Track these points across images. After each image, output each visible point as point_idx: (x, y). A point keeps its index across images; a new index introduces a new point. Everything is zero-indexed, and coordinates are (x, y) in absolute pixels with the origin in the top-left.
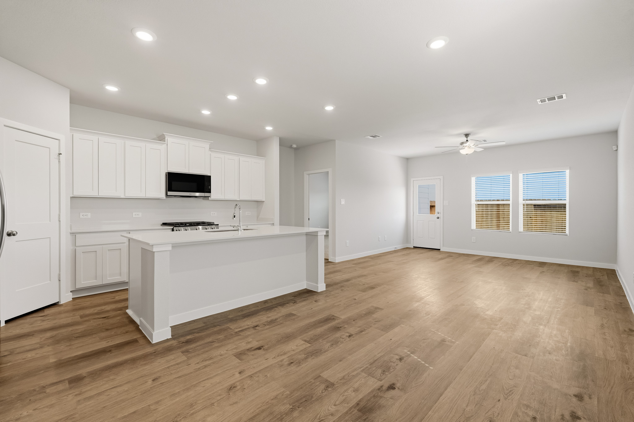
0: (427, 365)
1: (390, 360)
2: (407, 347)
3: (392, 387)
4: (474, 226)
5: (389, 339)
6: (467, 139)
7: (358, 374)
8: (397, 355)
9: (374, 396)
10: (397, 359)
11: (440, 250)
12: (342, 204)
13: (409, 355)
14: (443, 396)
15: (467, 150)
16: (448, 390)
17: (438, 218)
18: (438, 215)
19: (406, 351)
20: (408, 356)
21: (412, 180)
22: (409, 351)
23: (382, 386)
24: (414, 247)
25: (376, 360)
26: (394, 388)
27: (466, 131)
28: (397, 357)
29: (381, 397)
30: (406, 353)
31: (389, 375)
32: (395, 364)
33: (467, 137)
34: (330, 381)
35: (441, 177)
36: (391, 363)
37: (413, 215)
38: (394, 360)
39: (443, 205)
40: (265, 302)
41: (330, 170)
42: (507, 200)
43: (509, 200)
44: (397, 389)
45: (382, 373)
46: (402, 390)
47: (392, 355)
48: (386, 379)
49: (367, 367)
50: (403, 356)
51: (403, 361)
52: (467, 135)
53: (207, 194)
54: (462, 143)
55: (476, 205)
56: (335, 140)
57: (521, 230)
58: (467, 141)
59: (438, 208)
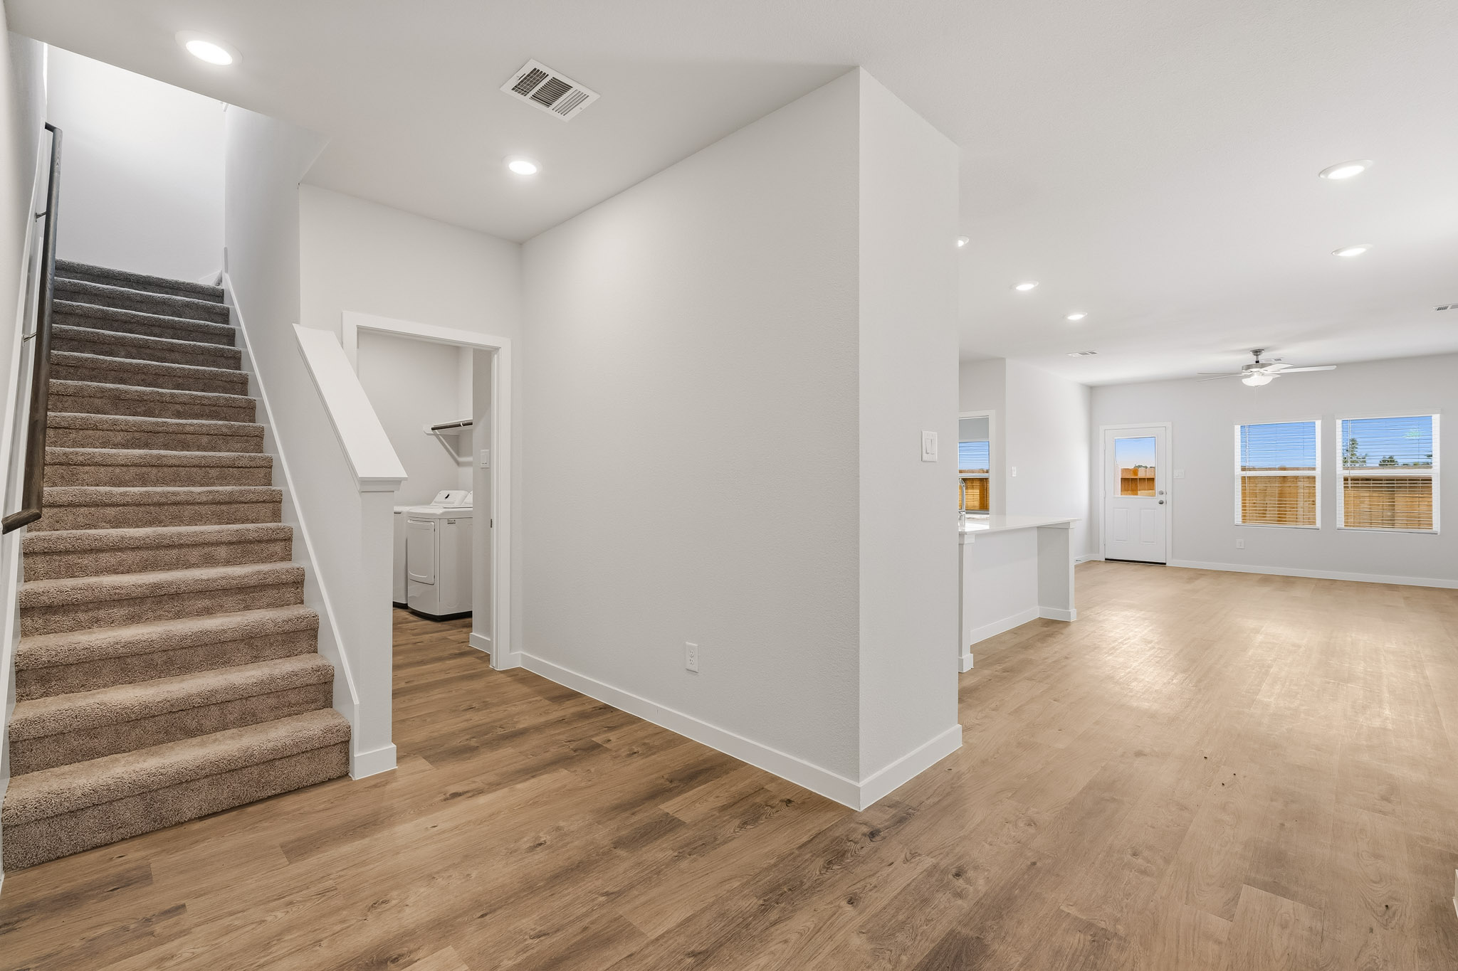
4: (1238, 519)
6: (1257, 358)
11: (1165, 564)
15: (1257, 379)
17: (1161, 503)
18: (1162, 498)
21: (1103, 428)
24: (1106, 559)
27: (1257, 345)
33: (1257, 355)
35: (1169, 424)
37: (1105, 498)
39: (1173, 476)
41: (992, 414)
42: (1309, 469)
43: (1314, 469)
52: (1257, 352)
54: (1249, 367)
55: (1243, 478)
56: (1003, 359)
57: (1340, 522)
58: (1257, 362)
59: (1159, 485)
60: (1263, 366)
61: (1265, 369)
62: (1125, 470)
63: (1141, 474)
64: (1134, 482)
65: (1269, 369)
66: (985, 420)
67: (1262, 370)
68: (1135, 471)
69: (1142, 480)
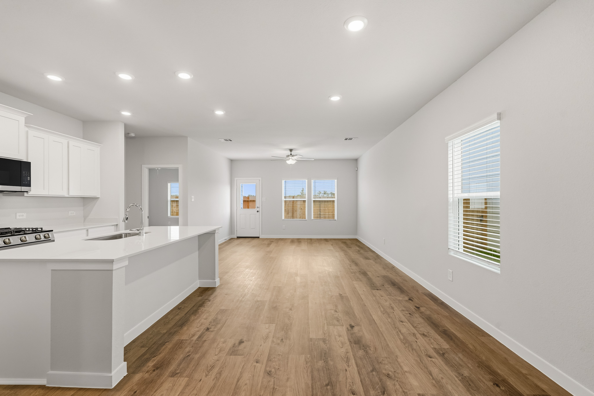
4: (283, 218)
11: (259, 237)
12: (192, 201)
15: (291, 161)
17: (258, 212)
18: (258, 209)
21: (236, 179)
24: (237, 237)
27: (291, 147)
33: (291, 152)
35: (260, 179)
37: (237, 210)
39: (262, 200)
41: (180, 167)
43: (305, 198)
52: (291, 150)
53: (24, 189)
54: (288, 156)
55: (285, 201)
56: (187, 137)
57: (312, 218)
58: (291, 154)
59: (258, 203)
60: (293, 156)
61: (293, 157)
62: (244, 197)
63: (250, 199)
64: (248, 202)
65: (295, 157)
66: (176, 170)
67: (293, 158)
68: (248, 197)
69: (251, 201)
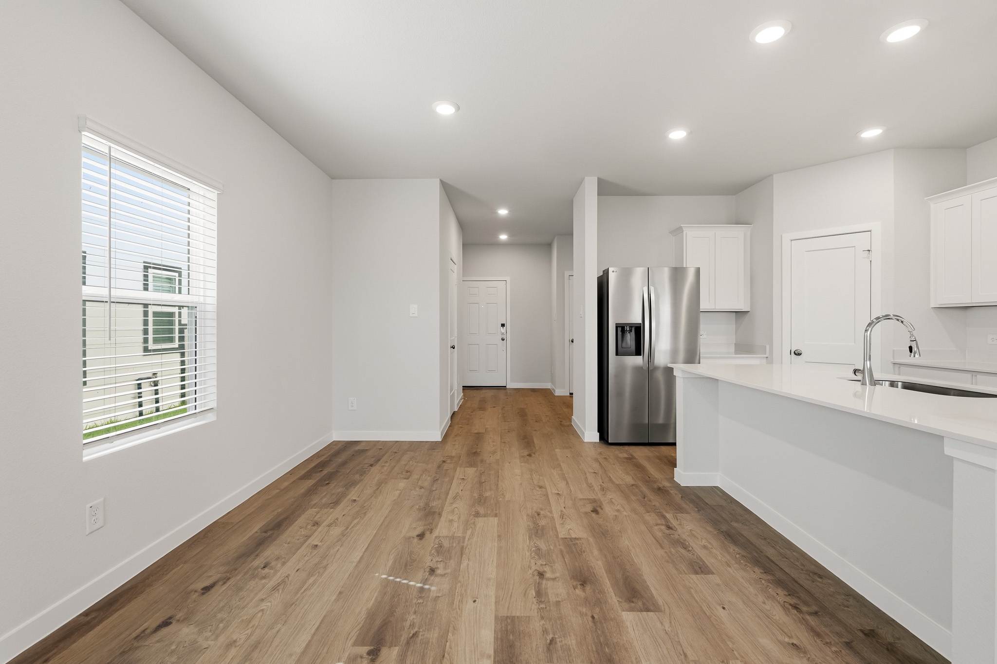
0: (391, 578)
1: (446, 563)
2: (436, 597)
3: (421, 536)
5: (477, 600)
7: (465, 532)
8: (443, 575)
9: (432, 524)
10: (437, 568)
13: (425, 584)
14: (364, 550)
16: (358, 558)
19: (433, 588)
20: (425, 581)
22: (429, 590)
23: (431, 533)
25: (462, 554)
26: (418, 536)
28: (439, 572)
29: (425, 525)
30: (431, 585)
31: (432, 545)
32: (434, 560)
34: (482, 517)
36: (441, 560)
38: (441, 566)
40: (820, 573)
44: (415, 537)
45: (441, 544)
46: (410, 538)
47: (449, 571)
48: (433, 541)
49: (463, 542)
50: (432, 578)
51: (428, 570)
